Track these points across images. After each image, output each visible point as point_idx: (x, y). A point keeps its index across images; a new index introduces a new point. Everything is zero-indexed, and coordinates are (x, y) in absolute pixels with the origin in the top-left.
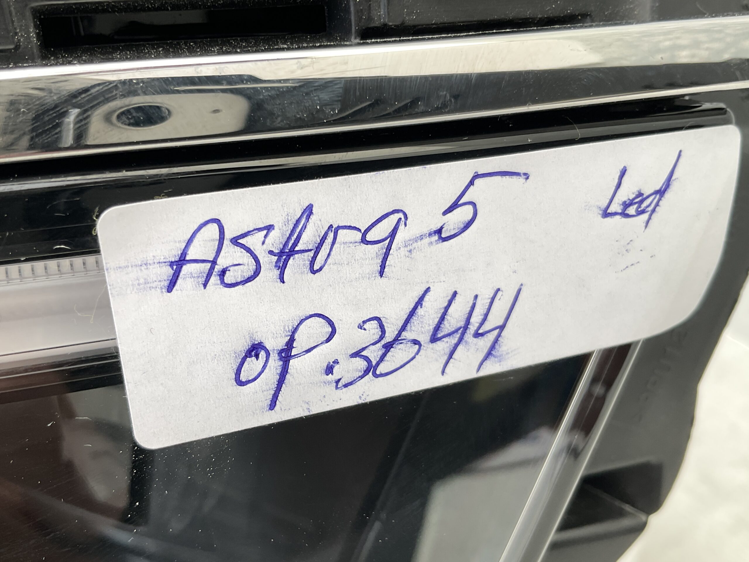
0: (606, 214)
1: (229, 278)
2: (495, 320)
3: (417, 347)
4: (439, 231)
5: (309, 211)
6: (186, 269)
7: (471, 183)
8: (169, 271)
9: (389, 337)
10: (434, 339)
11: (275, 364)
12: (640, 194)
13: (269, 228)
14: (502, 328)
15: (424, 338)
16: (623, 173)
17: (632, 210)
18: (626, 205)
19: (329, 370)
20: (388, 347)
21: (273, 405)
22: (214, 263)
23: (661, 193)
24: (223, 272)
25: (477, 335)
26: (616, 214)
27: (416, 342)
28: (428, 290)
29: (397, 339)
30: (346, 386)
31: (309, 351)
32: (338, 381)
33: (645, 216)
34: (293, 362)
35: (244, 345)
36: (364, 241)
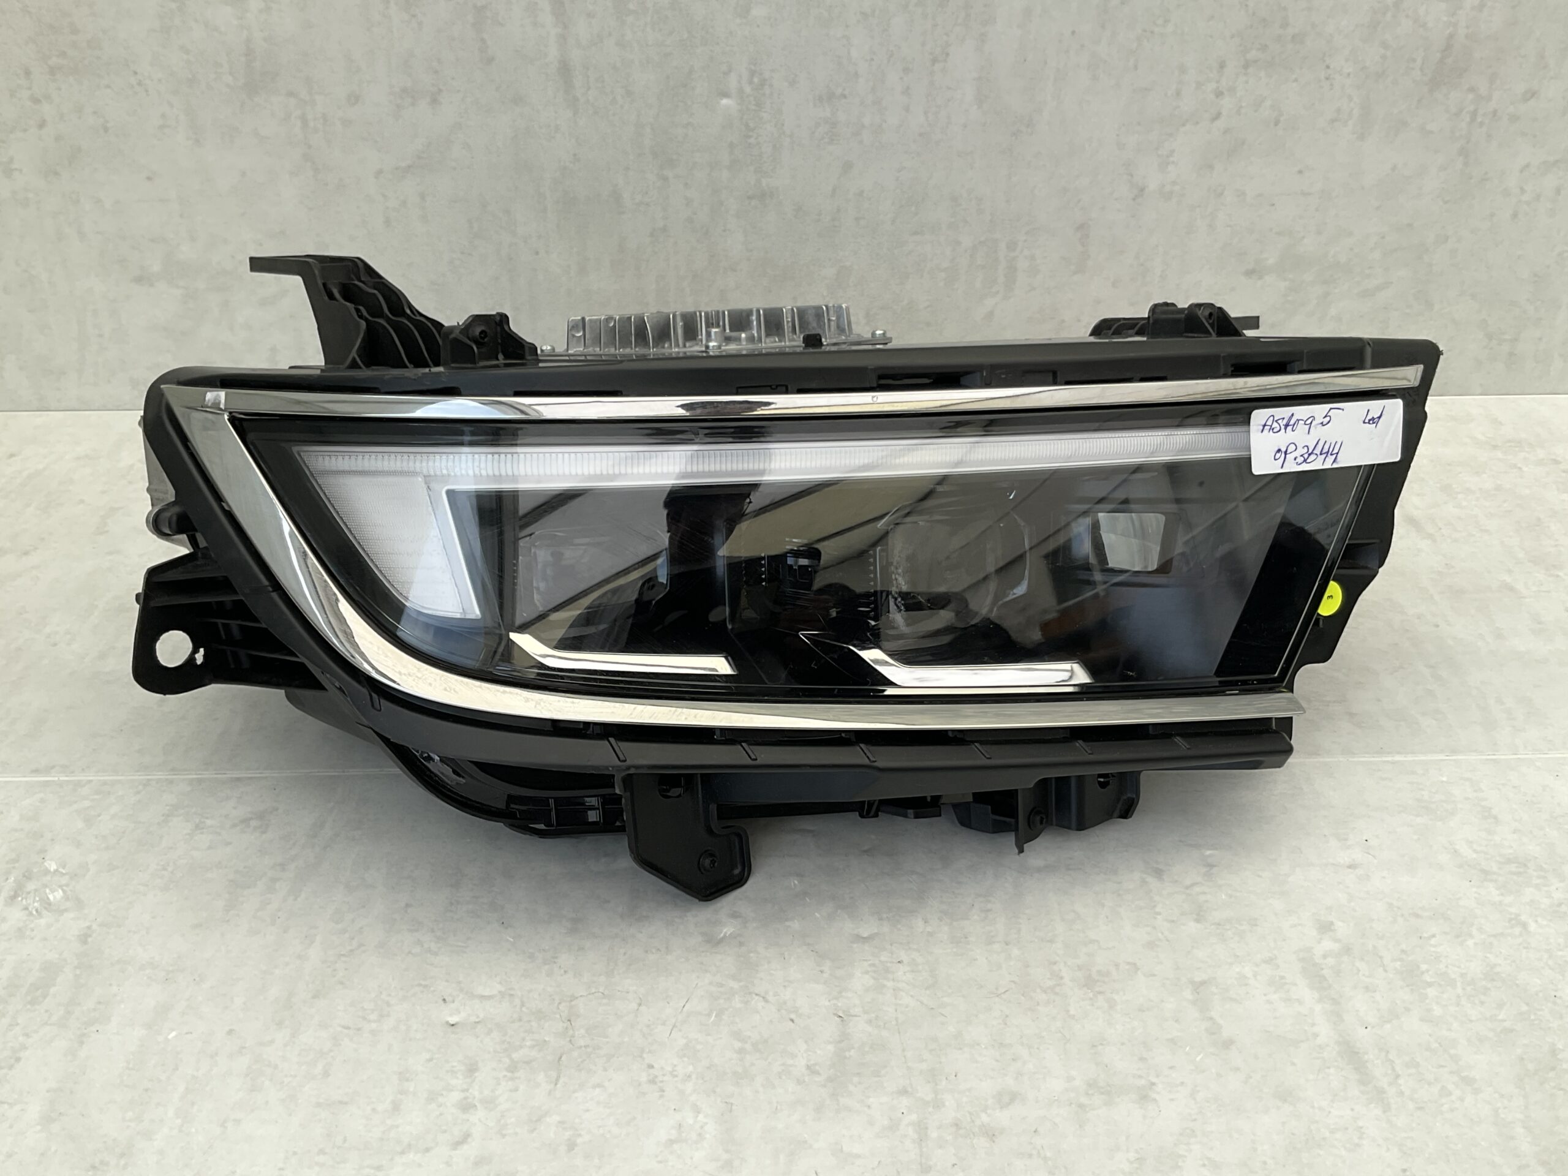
0: (1364, 422)
1: (1275, 431)
2: (1336, 451)
3: (1316, 456)
4: (1322, 423)
5: (1293, 415)
6: (1266, 427)
7: (1329, 411)
8: (1262, 428)
9: (1310, 451)
10: (1321, 454)
11: (1283, 455)
12: (1373, 418)
13: (1283, 419)
14: (1337, 453)
15: (1319, 453)
16: (1368, 411)
17: (1371, 422)
18: (1370, 420)
19: (1295, 459)
20: (1310, 455)
21: (1282, 467)
22: (1271, 426)
23: (1379, 418)
24: (1273, 429)
25: (1331, 455)
26: (1366, 423)
27: (1316, 454)
28: (1319, 440)
29: (1312, 453)
30: (1299, 464)
31: (1291, 453)
32: (1297, 463)
33: (1375, 425)
34: (1287, 456)
35: (1276, 449)
36: (1305, 424)
